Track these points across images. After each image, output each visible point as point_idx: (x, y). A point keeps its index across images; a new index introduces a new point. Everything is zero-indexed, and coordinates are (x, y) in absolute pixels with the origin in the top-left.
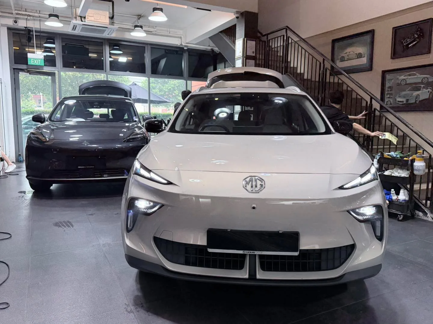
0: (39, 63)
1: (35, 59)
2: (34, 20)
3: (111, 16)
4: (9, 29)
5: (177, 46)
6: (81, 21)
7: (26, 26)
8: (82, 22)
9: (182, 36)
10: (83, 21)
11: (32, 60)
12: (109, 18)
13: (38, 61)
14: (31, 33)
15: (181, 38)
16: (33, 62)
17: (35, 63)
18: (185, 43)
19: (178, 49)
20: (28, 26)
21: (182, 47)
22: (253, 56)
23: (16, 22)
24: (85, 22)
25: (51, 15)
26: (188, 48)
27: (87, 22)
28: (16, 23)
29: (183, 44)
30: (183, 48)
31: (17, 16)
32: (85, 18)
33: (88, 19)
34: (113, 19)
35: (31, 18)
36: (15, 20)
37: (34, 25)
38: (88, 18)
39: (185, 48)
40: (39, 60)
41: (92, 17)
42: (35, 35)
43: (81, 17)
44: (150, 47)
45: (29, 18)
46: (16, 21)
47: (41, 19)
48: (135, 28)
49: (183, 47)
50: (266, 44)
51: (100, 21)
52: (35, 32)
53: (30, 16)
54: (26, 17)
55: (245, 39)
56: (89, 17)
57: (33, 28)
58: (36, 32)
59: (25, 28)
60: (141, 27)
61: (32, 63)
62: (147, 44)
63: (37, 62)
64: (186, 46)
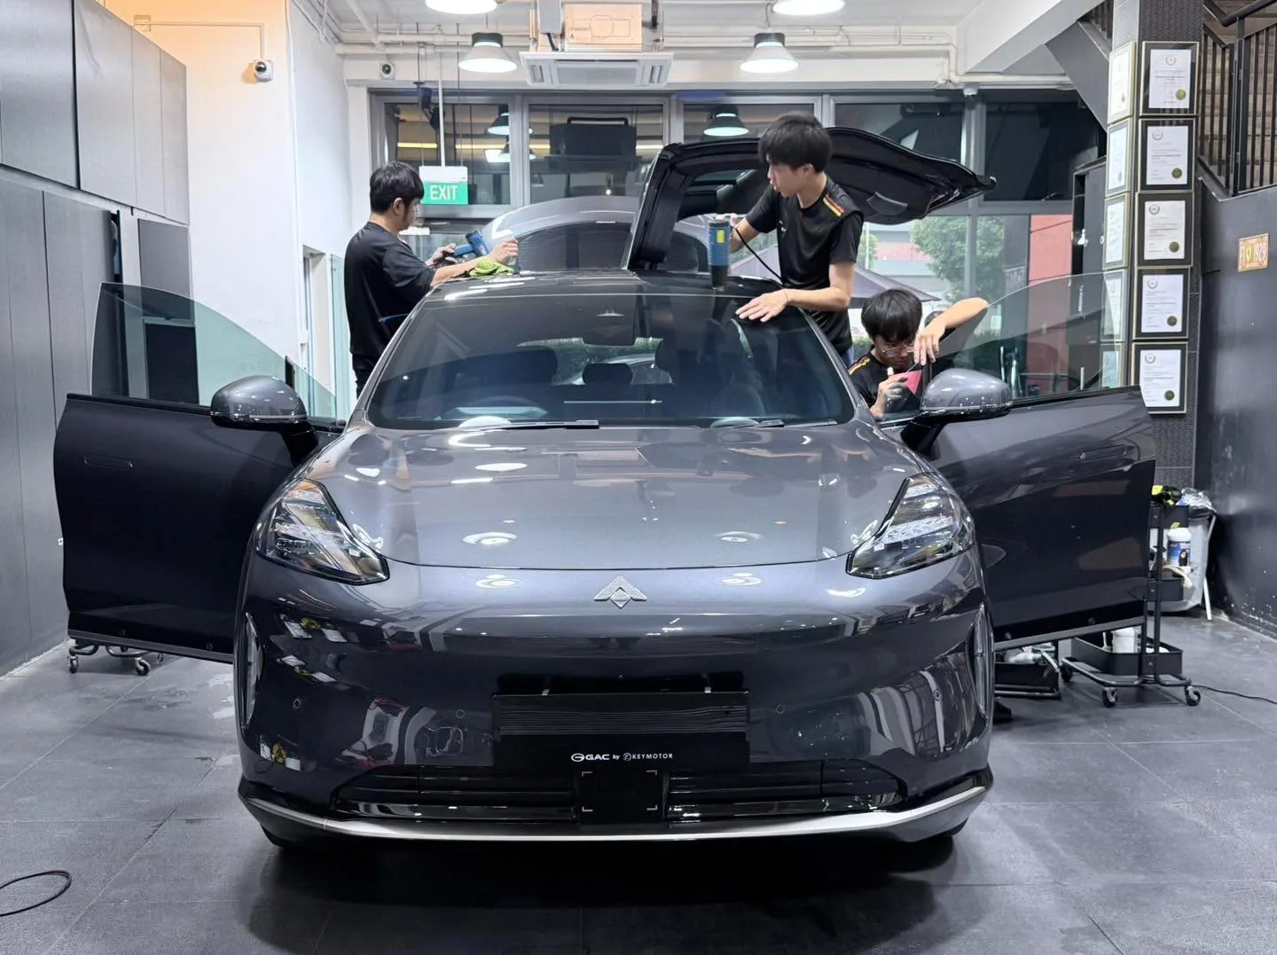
0: (454, 198)
1: (442, 185)
2: (442, 55)
3: (649, 18)
4: (374, 93)
5: (935, 87)
6: (551, 48)
7: (416, 80)
8: (554, 53)
9: (951, 48)
10: (557, 50)
11: (434, 190)
12: (644, 24)
13: (451, 190)
14: (433, 99)
15: (947, 54)
16: (434, 195)
17: (440, 198)
18: (962, 72)
19: (942, 100)
20: (422, 80)
21: (952, 87)
22: (1185, 110)
23: (387, 69)
24: (563, 50)
25: (477, 37)
26: (980, 91)
27: (570, 49)
28: (388, 72)
29: (955, 79)
30: (961, 91)
31: (390, 50)
32: (562, 35)
33: (571, 41)
34: (658, 26)
35: (430, 50)
36: (385, 62)
37: (437, 74)
38: (572, 36)
39: (969, 92)
40: (454, 187)
41: (585, 29)
42: (444, 104)
43: (549, 35)
44: (832, 103)
45: (422, 52)
46: (389, 67)
47: (459, 52)
48: (759, 45)
49: (961, 87)
50: (1236, 58)
51: (614, 40)
52: (444, 95)
53: (425, 44)
54: (414, 51)
55: (1144, 43)
56: (575, 33)
57: (436, 82)
58: (446, 93)
59: (415, 86)
60: (780, 37)
61: (432, 198)
62: (820, 93)
63: (446, 192)
64: (969, 85)
